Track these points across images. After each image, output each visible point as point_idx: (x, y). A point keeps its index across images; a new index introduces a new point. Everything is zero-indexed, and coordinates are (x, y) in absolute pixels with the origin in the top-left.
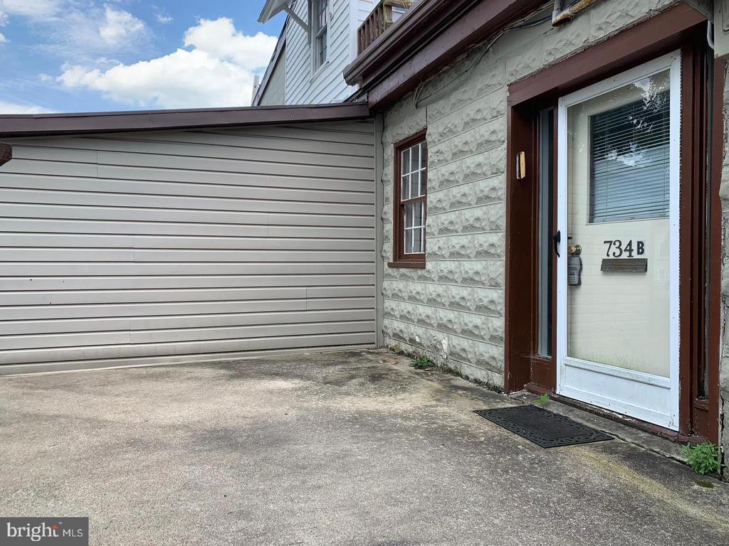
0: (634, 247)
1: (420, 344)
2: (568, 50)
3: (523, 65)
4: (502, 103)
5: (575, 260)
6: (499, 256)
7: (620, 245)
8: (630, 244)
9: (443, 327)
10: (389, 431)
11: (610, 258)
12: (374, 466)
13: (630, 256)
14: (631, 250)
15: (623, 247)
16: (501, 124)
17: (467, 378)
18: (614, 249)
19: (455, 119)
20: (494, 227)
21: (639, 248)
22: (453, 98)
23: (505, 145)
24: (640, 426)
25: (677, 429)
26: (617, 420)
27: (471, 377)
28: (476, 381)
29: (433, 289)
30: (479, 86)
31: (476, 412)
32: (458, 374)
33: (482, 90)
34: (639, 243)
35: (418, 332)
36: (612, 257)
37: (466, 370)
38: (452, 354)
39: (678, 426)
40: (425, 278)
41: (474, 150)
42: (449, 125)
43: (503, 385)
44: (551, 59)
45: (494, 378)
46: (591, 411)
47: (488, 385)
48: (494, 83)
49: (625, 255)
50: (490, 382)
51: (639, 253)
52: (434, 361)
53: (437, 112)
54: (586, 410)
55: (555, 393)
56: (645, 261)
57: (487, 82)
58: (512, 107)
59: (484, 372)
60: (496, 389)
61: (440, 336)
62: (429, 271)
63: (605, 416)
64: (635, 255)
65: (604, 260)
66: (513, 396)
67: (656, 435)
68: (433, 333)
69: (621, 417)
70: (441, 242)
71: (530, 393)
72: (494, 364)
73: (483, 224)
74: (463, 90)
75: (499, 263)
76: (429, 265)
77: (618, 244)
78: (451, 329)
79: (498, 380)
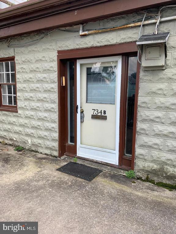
0: (103, 112)
1: (16, 141)
2: (85, 46)
3: (65, 45)
4: (55, 57)
5: (82, 114)
6: (55, 112)
7: (98, 111)
8: (101, 111)
9: (27, 135)
10: (37, 190)
11: (94, 114)
12: (47, 213)
13: (101, 114)
14: (101, 113)
15: (99, 112)
16: (55, 65)
17: (41, 153)
18: (95, 112)
19: (30, 57)
20: (53, 102)
21: (104, 112)
22: (30, 48)
23: (57, 73)
24: (107, 165)
25: (118, 165)
26: (99, 163)
27: (43, 153)
28: (45, 154)
29: (22, 121)
30: (44, 47)
31: (57, 170)
32: (37, 152)
33: (45, 49)
34: (104, 111)
35: (15, 137)
36: (95, 114)
37: (40, 150)
38: (33, 145)
39: (118, 163)
40: (18, 116)
41: (41, 71)
42: (28, 59)
43: (58, 155)
44: (78, 47)
45: (54, 153)
46: (90, 161)
47: (51, 155)
48: (51, 48)
49: (99, 114)
50: (52, 154)
51: (104, 114)
52: (24, 147)
53: (21, 52)
54: (88, 161)
55: (76, 156)
56: (106, 116)
57: (48, 47)
58: (60, 59)
59: (49, 151)
60: (55, 157)
61: (27, 138)
62: (20, 114)
63: (95, 162)
64: (103, 114)
65: (92, 115)
66: (62, 158)
67: (112, 167)
68: (23, 137)
69: (100, 162)
70: (26, 103)
71: (67, 156)
72: (54, 148)
73: (48, 100)
74: (35, 47)
75: (55, 115)
76: (20, 112)
77: (97, 111)
78: (32, 136)
79: (56, 154)
